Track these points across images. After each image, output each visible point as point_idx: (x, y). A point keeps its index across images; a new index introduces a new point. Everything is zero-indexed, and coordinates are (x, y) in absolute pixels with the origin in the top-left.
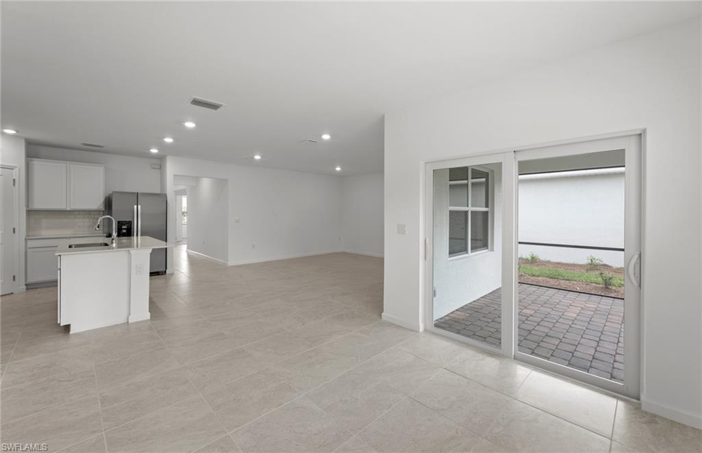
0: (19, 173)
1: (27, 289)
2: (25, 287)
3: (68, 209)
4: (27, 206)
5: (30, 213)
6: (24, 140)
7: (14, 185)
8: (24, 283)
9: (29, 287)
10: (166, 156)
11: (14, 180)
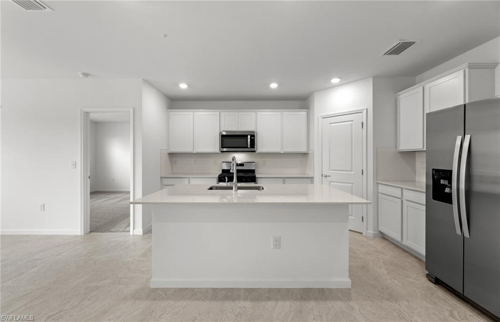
0: (367, 115)
7: (363, 128)
11: (362, 123)
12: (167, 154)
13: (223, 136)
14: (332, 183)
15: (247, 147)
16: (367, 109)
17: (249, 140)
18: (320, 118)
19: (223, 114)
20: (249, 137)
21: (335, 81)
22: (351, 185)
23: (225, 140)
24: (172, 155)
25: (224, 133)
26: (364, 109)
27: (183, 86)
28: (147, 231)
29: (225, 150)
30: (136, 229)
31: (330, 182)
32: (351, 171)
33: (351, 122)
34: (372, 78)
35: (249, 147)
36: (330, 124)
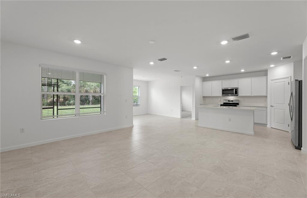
11: (289, 83)
12: (202, 97)
13: (223, 90)
14: (275, 110)
15: (234, 94)
16: (291, 76)
17: (234, 91)
18: (270, 80)
19: (223, 82)
20: (234, 90)
21: (272, 66)
22: (284, 110)
23: (224, 91)
24: (204, 97)
25: (223, 89)
26: (289, 77)
27: (207, 75)
28: (197, 119)
29: (224, 95)
30: (194, 118)
31: (275, 109)
32: (284, 104)
33: (284, 82)
34: (293, 63)
35: (234, 93)
36: (275, 83)
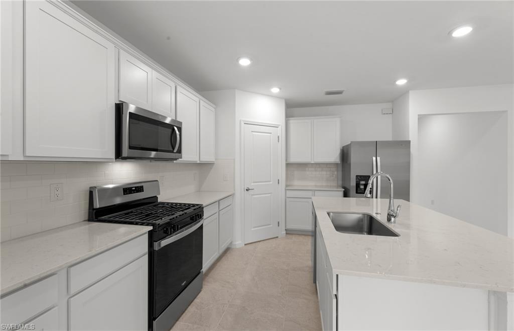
0: (281, 131)
1: (286, 234)
2: (285, 232)
3: (312, 162)
4: (286, 160)
5: (288, 165)
6: (284, 101)
7: (279, 141)
8: (284, 229)
9: (289, 232)
10: (408, 92)
11: (278, 137)
18: (243, 123)
21: (275, 90)
22: (269, 195)
26: (280, 125)
31: (252, 195)
32: (270, 181)
33: (269, 134)
36: (252, 132)
